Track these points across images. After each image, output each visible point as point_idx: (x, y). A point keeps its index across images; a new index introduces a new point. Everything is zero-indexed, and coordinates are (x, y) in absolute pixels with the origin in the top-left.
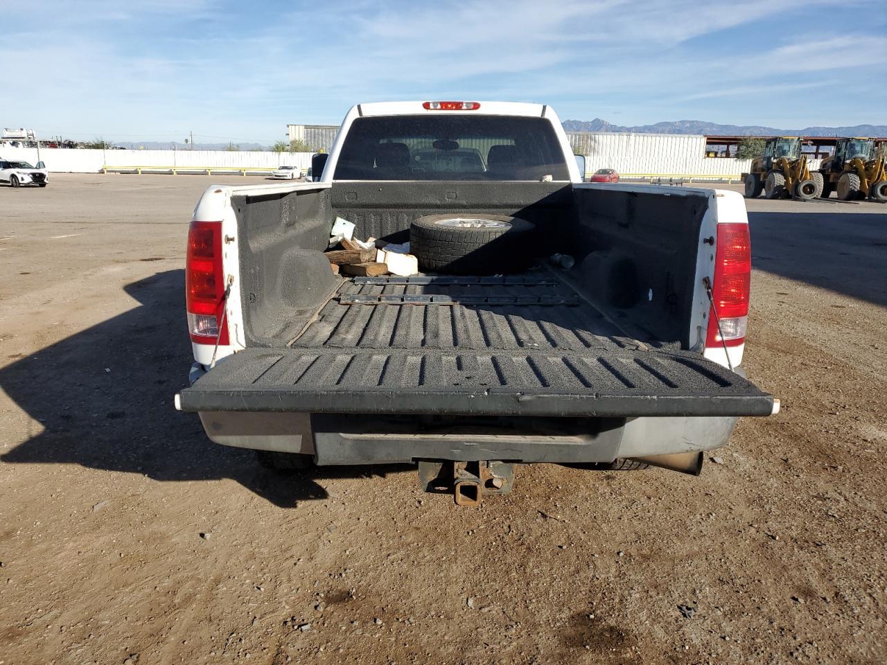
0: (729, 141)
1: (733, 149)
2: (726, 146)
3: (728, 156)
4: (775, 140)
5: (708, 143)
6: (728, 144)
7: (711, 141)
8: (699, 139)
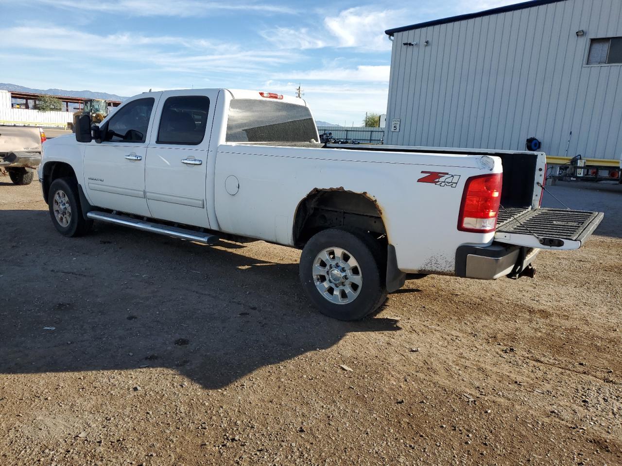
0: (27, 97)
1: (31, 103)
2: (25, 100)
3: (27, 107)
4: (91, 101)
5: (12, 97)
6: (27, 99)
7: (15, 96)
8: (4, 94)
